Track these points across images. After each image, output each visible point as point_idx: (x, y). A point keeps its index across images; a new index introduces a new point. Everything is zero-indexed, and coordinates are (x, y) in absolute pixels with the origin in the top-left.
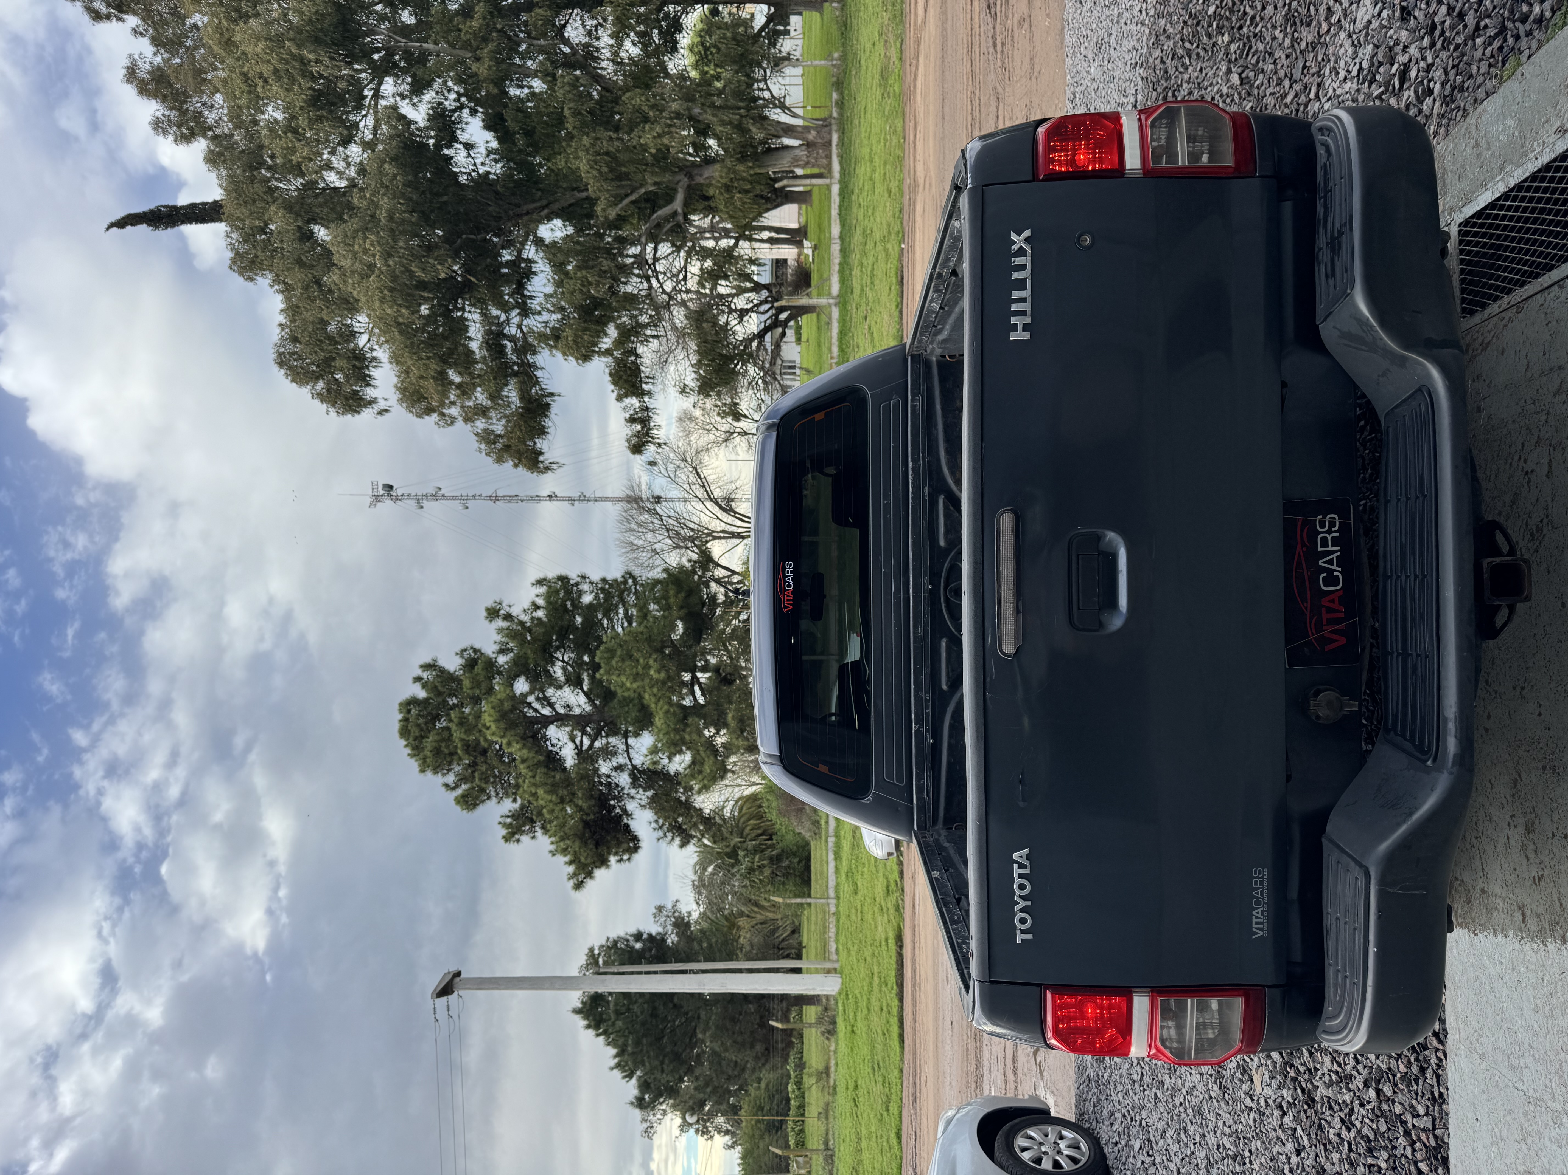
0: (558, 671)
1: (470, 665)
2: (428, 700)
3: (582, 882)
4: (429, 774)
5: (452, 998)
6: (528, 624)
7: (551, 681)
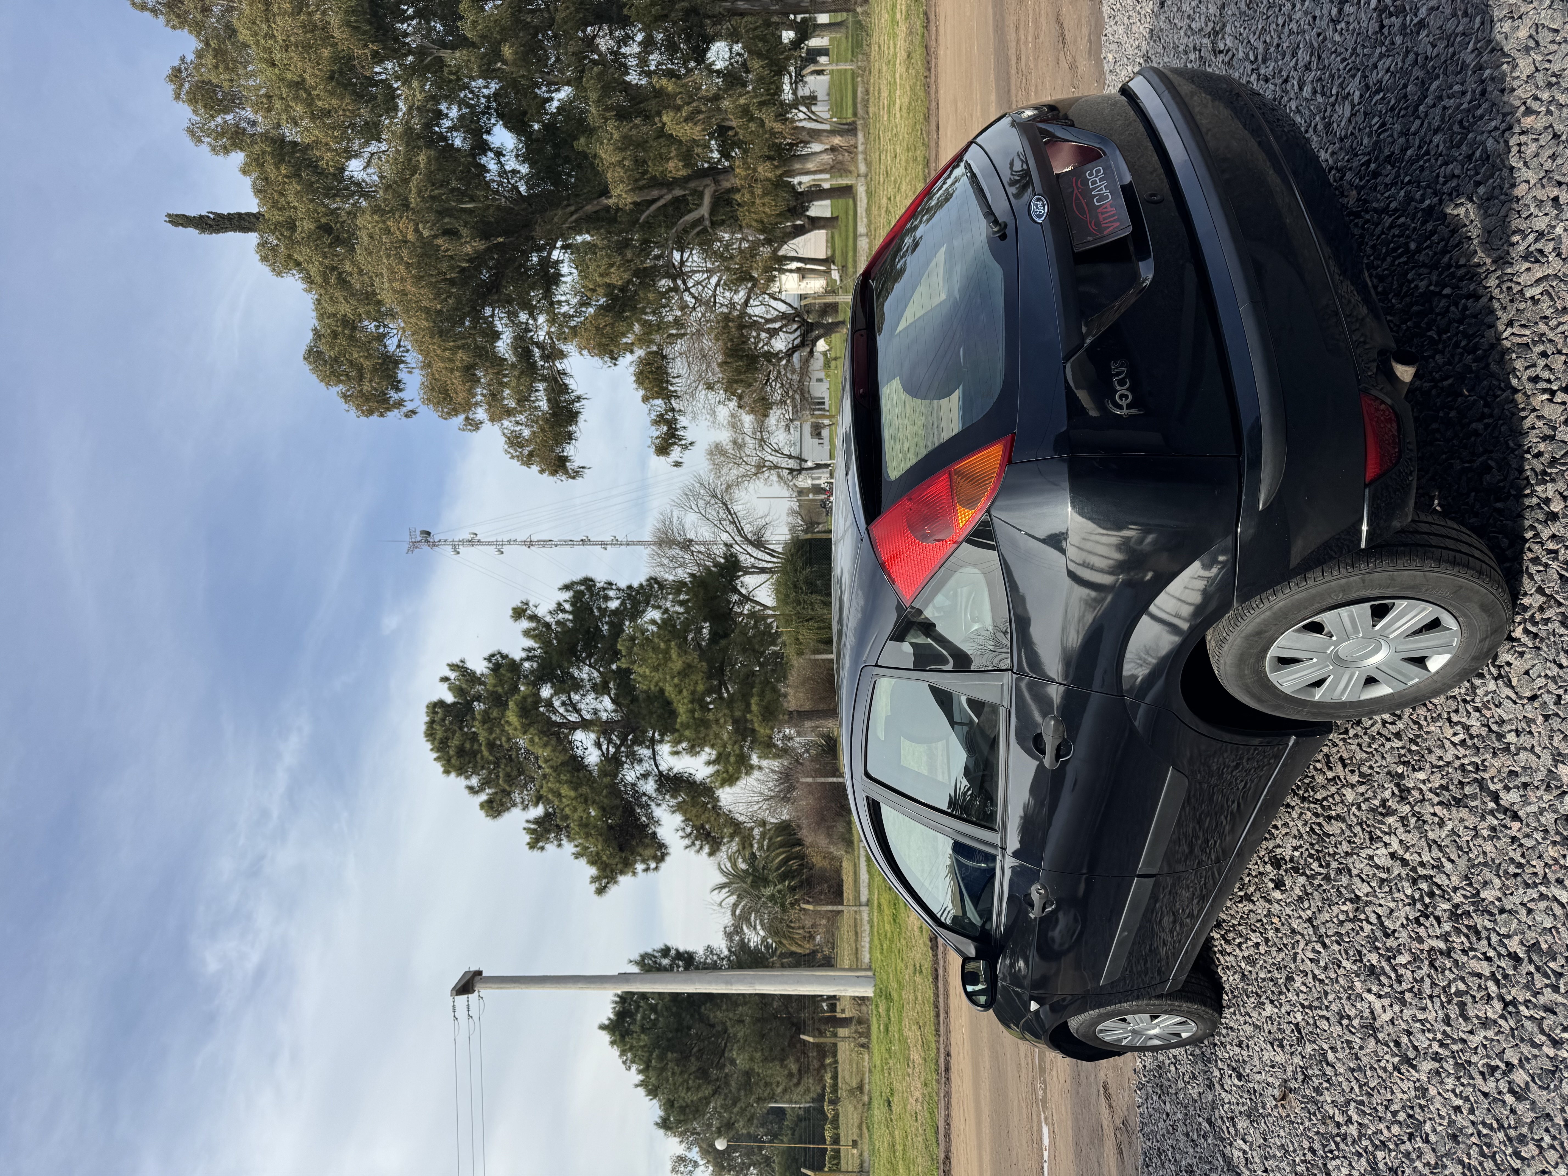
0: (584, 678)
1: (496, 668)
2: (454, 704)
3: (605, 887)
4: (453, 775)
5: (473, 997)
6: (554, 627)
7: (577, 685)
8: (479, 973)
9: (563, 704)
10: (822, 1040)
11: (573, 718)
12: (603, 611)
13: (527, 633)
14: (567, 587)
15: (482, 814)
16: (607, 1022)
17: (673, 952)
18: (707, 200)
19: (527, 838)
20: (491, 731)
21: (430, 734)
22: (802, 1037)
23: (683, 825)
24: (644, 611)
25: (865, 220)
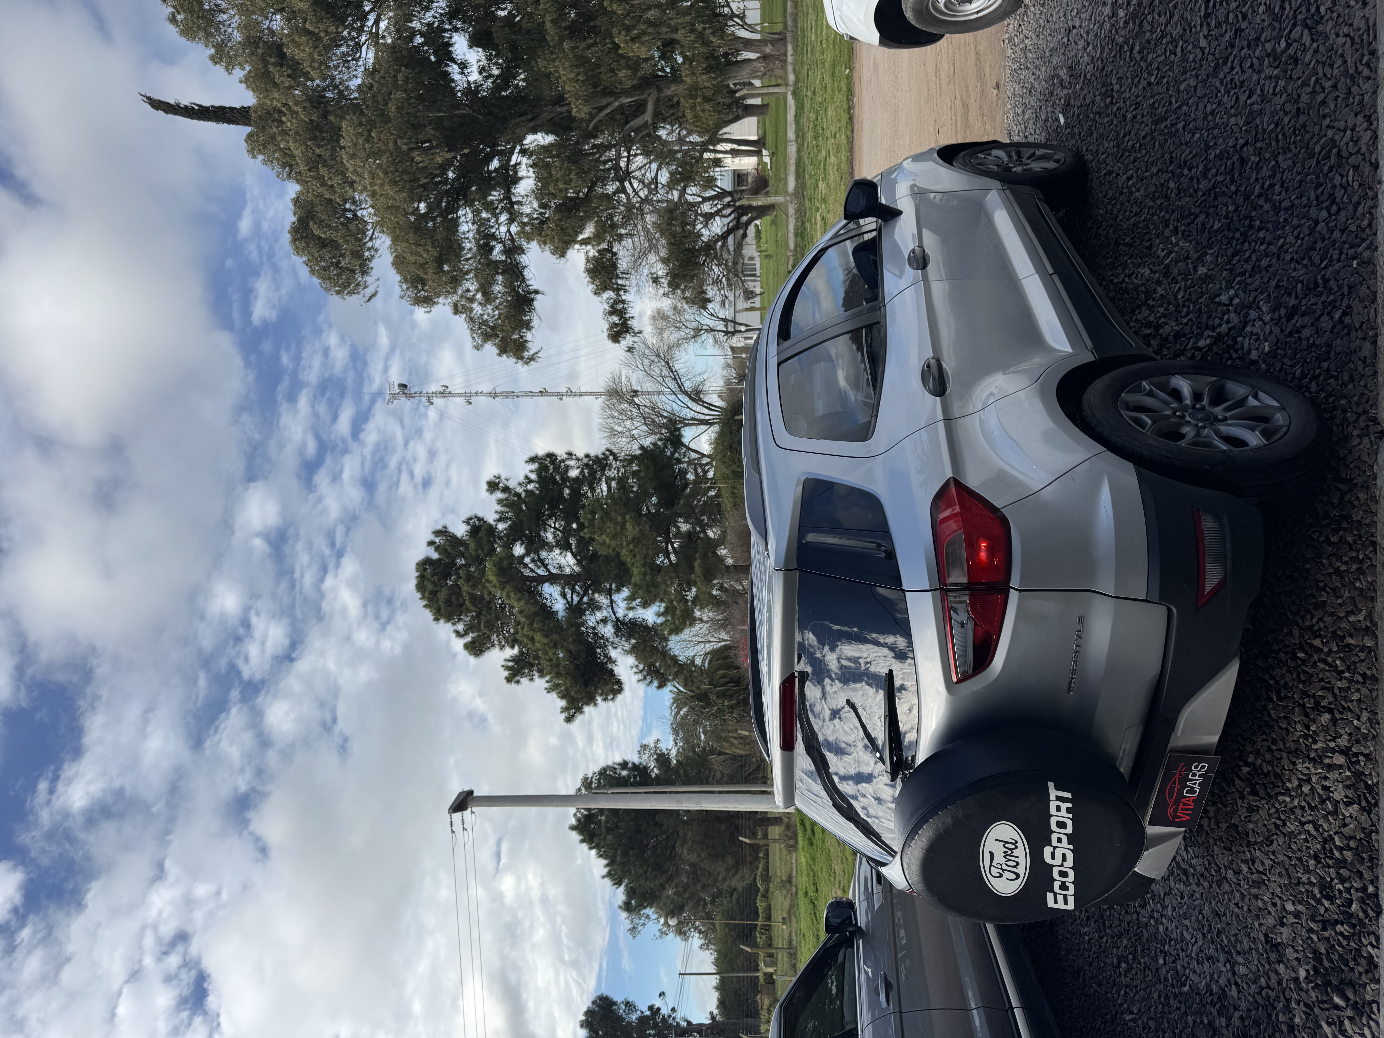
0: (549, 536)
1: (474, 532)
2: (439, 560)
3: (573, 716)
4: (442, 621)
5: (467, 813)
6: (523, 495)
7: (544, 545)
8: (471, 793)
9: (533, 561)
10: (756, 842)
12: (565, 478)
13: (500, 502)
14: (532, 460)
15: (466, 653)
18: (650, 107)
19: (506, 673)
20: (474, 587)
21: (420, 587)
22: (740, 838)
23: (637, 663)
25: (794, 126)
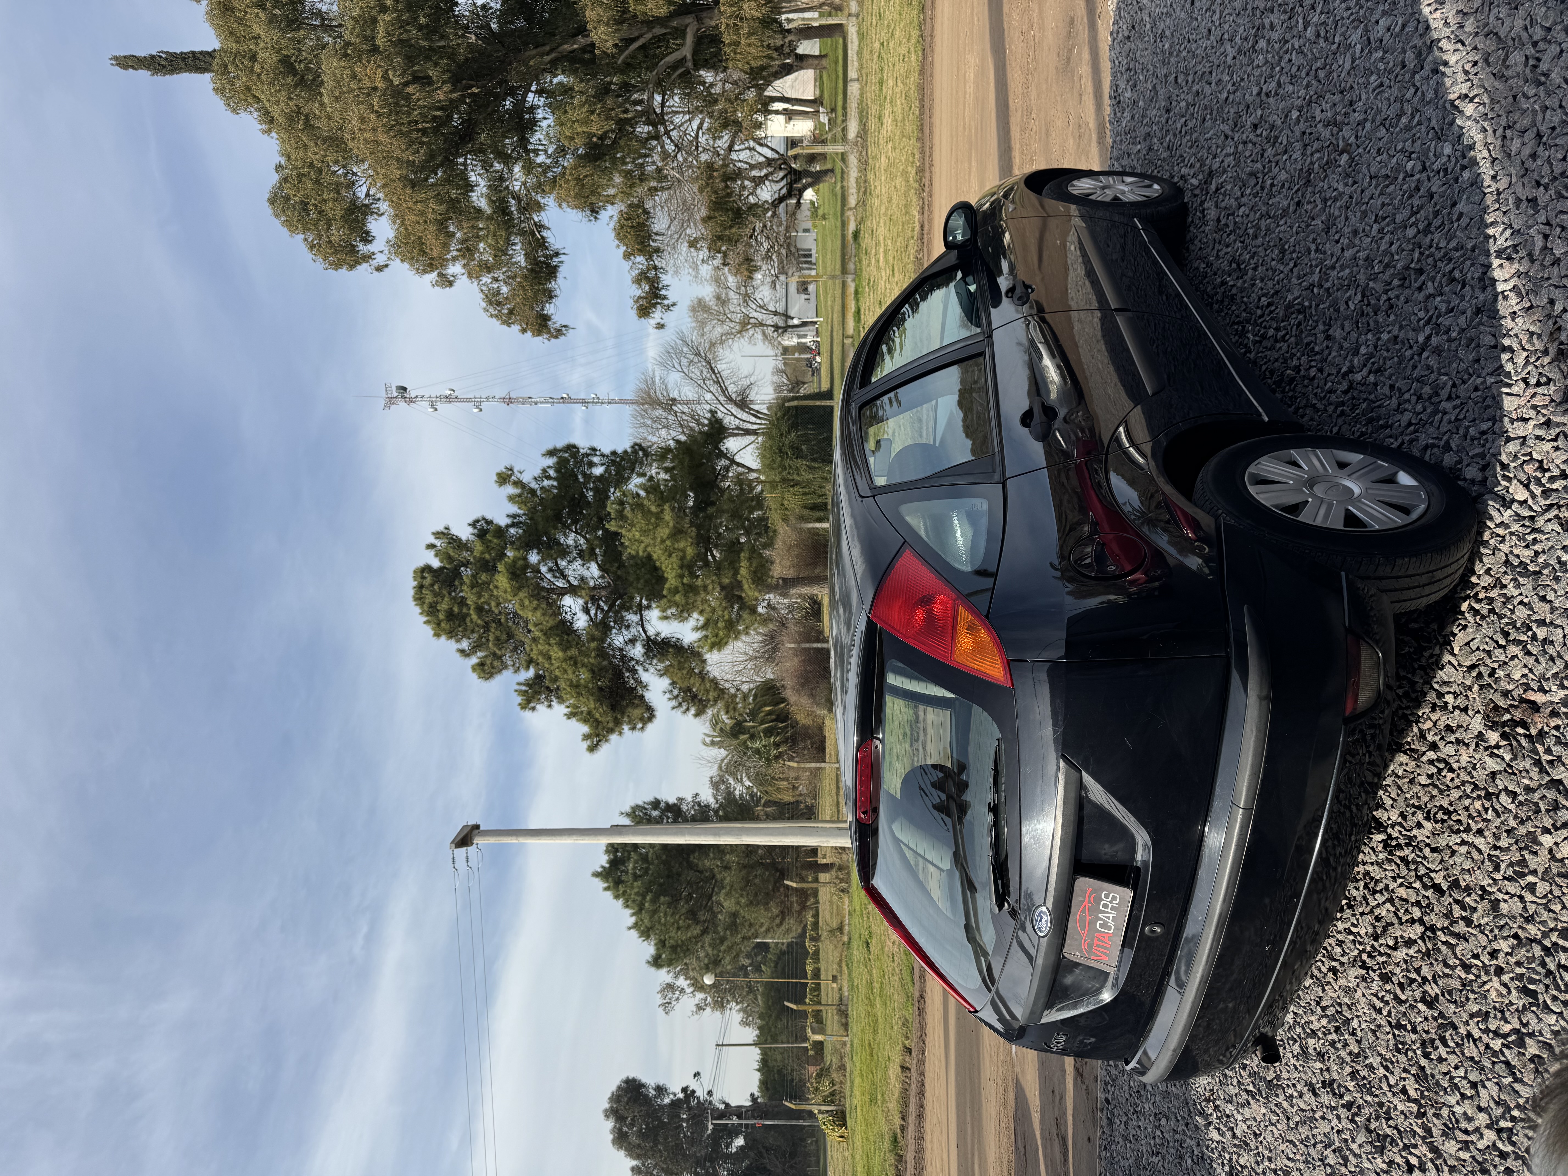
0: (570, 543)
1: (482, 534)
2: (441, 569)
3: (597, 745)
4: (443, 638)
5: (471, 849)
6: (539, 493)
7: (564, 552)
8: (477, 827)
9: (550, 570)
10: (805, 885)
11: (560, 583)
12: (588, 477)
13: (511, 498)
14: (551, 453)
15: (474, 676)
16: (600, 870)
17: (662, 805)
18: (689, 39)
19: (519, 699)
20: (480, 596)
21: (419, 598)
22: (786, 882)
23: (670, 688)
24: (629, 478)
25: (856, 64)
